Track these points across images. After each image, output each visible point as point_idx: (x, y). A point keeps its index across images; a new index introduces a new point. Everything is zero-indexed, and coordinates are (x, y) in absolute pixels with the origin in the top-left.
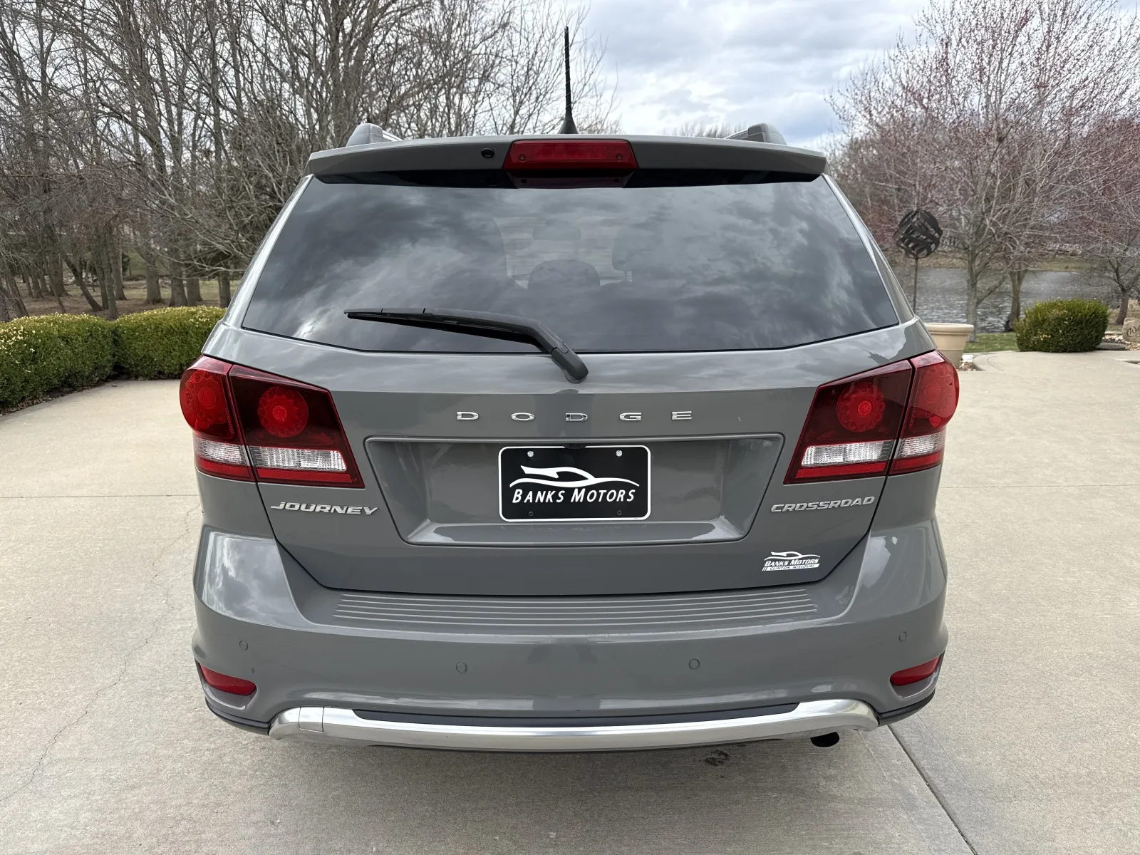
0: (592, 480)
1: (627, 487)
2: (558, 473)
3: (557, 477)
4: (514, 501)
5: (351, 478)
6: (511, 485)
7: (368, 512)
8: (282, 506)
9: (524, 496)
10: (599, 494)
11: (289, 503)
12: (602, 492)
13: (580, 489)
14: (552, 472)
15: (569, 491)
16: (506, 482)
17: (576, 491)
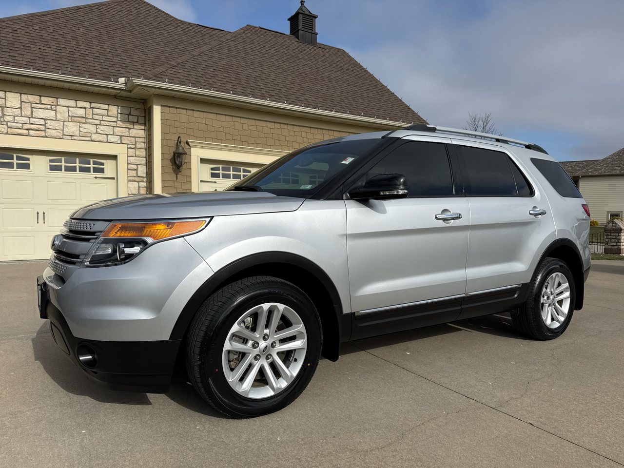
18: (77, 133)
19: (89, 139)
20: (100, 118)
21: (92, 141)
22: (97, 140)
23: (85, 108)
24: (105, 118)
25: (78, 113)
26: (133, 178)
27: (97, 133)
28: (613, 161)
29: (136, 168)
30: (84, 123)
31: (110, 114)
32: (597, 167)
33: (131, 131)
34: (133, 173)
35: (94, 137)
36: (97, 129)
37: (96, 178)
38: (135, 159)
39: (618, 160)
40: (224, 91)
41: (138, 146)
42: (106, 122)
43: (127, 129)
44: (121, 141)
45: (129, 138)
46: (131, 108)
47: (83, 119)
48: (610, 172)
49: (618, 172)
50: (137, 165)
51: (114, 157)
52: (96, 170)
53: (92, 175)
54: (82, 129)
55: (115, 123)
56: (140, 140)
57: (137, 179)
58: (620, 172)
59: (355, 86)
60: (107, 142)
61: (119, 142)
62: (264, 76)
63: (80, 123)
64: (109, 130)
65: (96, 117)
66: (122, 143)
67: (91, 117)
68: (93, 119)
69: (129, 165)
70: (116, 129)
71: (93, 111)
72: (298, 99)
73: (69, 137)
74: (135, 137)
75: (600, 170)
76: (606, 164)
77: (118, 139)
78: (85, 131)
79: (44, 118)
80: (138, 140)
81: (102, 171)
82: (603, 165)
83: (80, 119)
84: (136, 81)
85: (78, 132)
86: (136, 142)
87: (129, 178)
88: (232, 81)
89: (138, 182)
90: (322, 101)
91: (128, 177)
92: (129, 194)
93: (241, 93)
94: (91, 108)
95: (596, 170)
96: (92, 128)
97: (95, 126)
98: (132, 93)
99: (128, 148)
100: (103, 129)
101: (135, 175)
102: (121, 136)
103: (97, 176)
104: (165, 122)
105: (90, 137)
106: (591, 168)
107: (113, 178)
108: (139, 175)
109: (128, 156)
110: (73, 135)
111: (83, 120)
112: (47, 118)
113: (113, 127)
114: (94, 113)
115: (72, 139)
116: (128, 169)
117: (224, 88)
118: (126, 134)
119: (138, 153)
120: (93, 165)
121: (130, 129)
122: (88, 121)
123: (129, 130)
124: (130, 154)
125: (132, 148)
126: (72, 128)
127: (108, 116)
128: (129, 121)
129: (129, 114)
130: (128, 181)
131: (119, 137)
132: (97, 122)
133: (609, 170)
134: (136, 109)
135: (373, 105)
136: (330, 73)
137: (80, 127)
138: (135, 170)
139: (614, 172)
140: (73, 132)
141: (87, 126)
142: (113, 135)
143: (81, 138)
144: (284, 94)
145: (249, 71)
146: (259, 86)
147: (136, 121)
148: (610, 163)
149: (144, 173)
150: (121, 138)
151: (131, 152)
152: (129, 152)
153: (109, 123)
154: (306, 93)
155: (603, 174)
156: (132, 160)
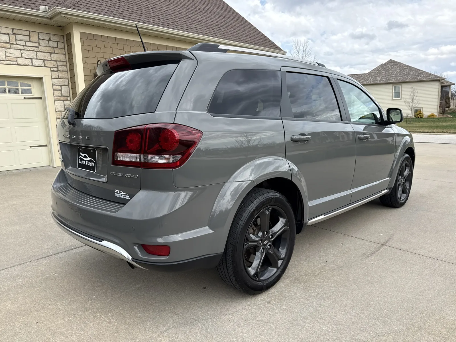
0: (88, 159)
1: (93, 162)
2: (84, 156)
4: (79, 163)
6: (79, 158)
12: (90, 162)
18: (4, 58)
19: (15, 63)
20: (23, 43)
21: (18, 65)
22: (23, 64)
23: (8, 34)
24: (28, 44)
25: (2, 39)
26: (59, 98)
27: (22, 57)
28: (375, 74)
29: (60, 89)
30: (9, 48)
31: (32, 39)
32: (365, 78)
33: (52, 55)
34: (58, 93)
35: (20, 61)
36: (21, 53)
37: (25, 98)
38: (59, 81)
39: (378, 73)
40: (133, 20)
41: (60, 69)
42: (29, 47)
43: (49, 54)
44: (45, 64)
45: (52, 62)
46: (50, 34)
47: (7, 44)
48: (374, 82)
49: (378, 82)
50: (61, 86)
51: (40, 79)
52: (24, 91)
53: (20, 96)
54: (7, 54)
55: (38, 48)
56: (61, 63)
57: (62, 98)
58: (380, 82)
59: (225, 17)
60: (32, 65)
61: (43, 65)
62: (158, 7)
63: (6, 48)
64: (33, 55)
65: (19, 42)
66: (45, 66)
67: (15, 43)
68: (16, 44)
69: (54, 86)
70: (39, 54)
71: (15, 36)
72: (189, 27)
74: (56, 61)
75: (368, 80)
76: (371, 76)
77: (41, 62)
78: (11, 55)
80: (59, 63)
81: (29, 91)
82: (369, 77)
83: (5, 44)
84: (60, 10)
85: (4, 56)
86: (57, 65)
87: (55, 98)
88: (136, 11)
89: (63, 101)
90: (206, 29)
91: (54, 96)
92: (56, 112)
93: (146, 22)
94: (13, 34)
95: (365, 81)
96: (17, 53)
97: (20, 51)
98: (52, 21)
99: (51, 71)
100: (27, 54)
101: (60, 95)
102: (44, 60)
104: (84, 47)
105: (16, 61)
106: (362, 79)
107: (41, 98)
108: (63, 94)
109: (52, 78)
110: (0, 59)
111: (8, 46)
113: (36, 52)
114: (17, 39)
116: (54, 90)
117: (132, 17)
118: (49, 58)
119: (60, 75)
120: (21, 86)
121: (51, 53)
122: (13, 46)
123: (51, 55)
124: (54, 76)
125: (55, 71)
127: (30, 41)
128: (49, 47)
129: (49, 40)
130: (55, 100)
131: (42, 61)
132: (21, 47)
133: (373, 81)
134: (55, 35)
135: (241, 33)
136: (204, 6)
137: (5, 52)
138: (60, 90)
139: (376, 82)
140: (0, 57)
141: (12, 51)
142: (37, 59)
143: (8, 62)
144: (177, 23)
145: (146, 3)
146: (158, 15)
147: (56, 46)
148: (373, 75)
149: (67, 93)
150: (44, 62)
151: (55, 74)
152: (52, 75)
153: (32, 48)
154: (193, 22)
155: (369, 83)
156: (56, 81)
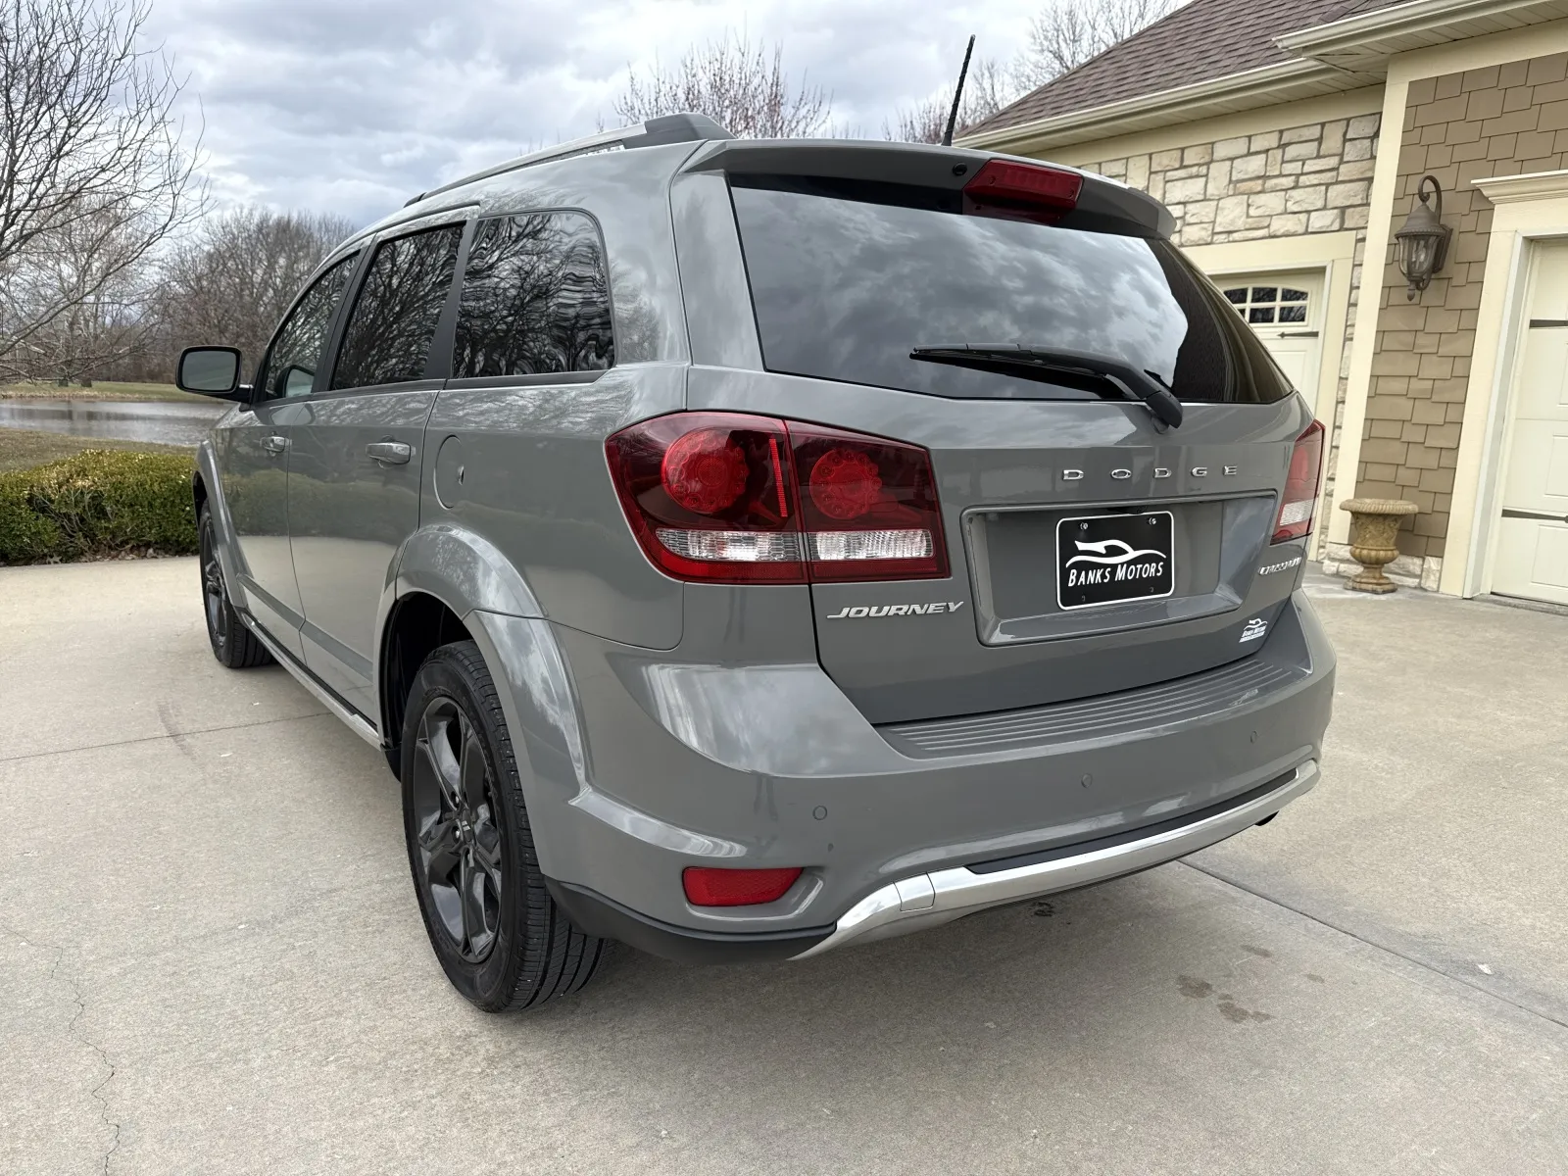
0: (1132, 554)
1: (1157, 559)
2: (1106, 548)
3: (1104, 552)
4: (1070, 585)
5: (936, 565)
6: (1067, 565)
7: (953, 607)
8: (845, 611)
9: (1078, 578)
10: (1136, 569)
11: (854, 608)
12: (1139, 566)
13: (1122, 564)
14: (1099, 546)
15: (1114, 567)
16: (1063, 561)
17: (1119, 566)
18: (1241, 223)
19: (1264, 232)
20: (1298, 167)
21: (1271, 237)
22: (1282, 232)
23: (1267, 151)
24: (1310, 165)
25: (1250, 169)
27: (1285, 211)
30: (1259, 192)
31: (1324, 148)
35: (1278, 225)
36: (1286, 200)
37: (1283, 335)
42: (1311, 177)
43: (1360, 184)
44: (1340, 221)
45: (1365, 210)
47: (1258, 182)
51: (1321, 271)
52: (1287, 316)
53: (1277, 329)
54: (1251, 211)
55: (1334, 173)
60: (1306, 233)
61: (1337, 226)
63: (1251, 193)
64: (1316, 198)
65: (1288, 168)
66: (1340, 228)
67: (1277, 173)
68: (1280, 175)
70: (1334, 191)
71: (1284, 152)
73: (1224, 236)
77: (1332, 217)
78: (1259, 212)
79: (1182, 200)
81: (1300, 314)
83: (1252, 184)
85: (1244, 218)
87: (1349, 330)
91: (1347, 326)
92: (1341, 377)
94: (1280, 146)
96: (1276, 202)
97: (1284, 193)
99: (1357, 241)
100: (1300, 199)
102: (1342, 208)
103: (1287, 331)
105: (1268, 226)
109: (1354, 266)
110: (1231, 228)
111: (1257, 185)
112: (1187, 199)
113: (1328, 185)
114: (1286, 157)
115: (1229, 242)
116: (1350, 304)
118: (1359, 199)
120: (1280, 300)
122: (1270, 183)
126: (1232, 212)
127: (1317, 157)
131: (1338, 211)
132: (1290, 182)
137: (1248, 205)
140: (1233, 222)
141: (1264, 198)
142: (1324, 208)
143: (1248, 234)
150: (1343, 213)
152: (1357, 253)
153: (1317, 176)
